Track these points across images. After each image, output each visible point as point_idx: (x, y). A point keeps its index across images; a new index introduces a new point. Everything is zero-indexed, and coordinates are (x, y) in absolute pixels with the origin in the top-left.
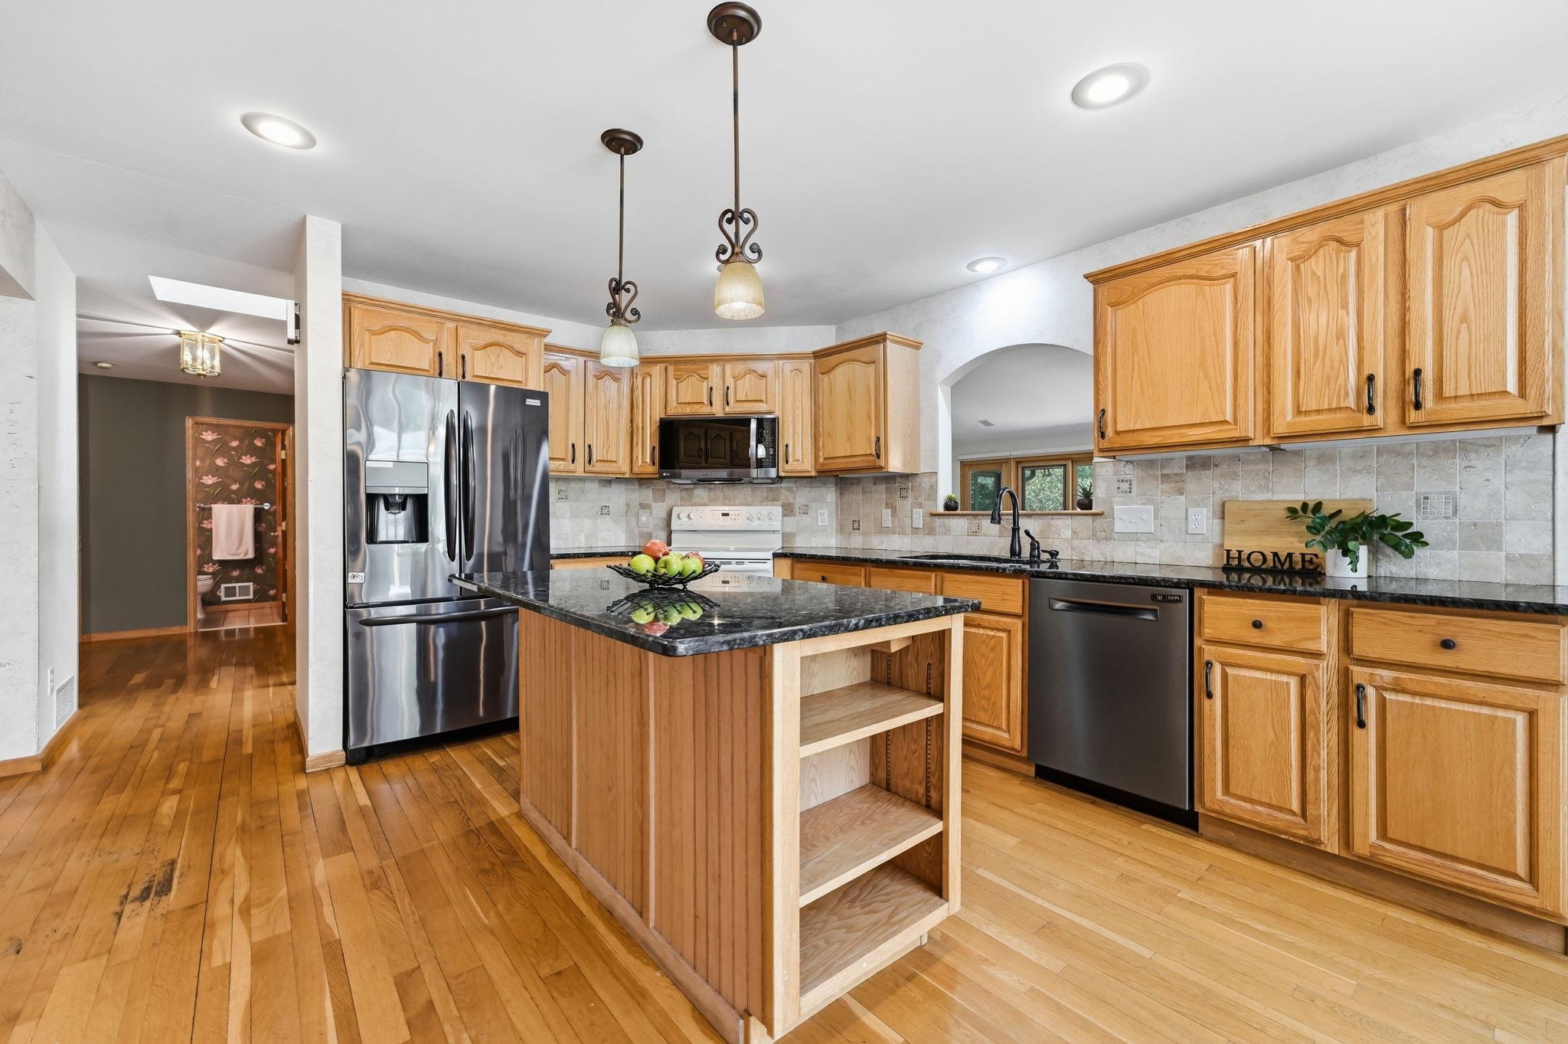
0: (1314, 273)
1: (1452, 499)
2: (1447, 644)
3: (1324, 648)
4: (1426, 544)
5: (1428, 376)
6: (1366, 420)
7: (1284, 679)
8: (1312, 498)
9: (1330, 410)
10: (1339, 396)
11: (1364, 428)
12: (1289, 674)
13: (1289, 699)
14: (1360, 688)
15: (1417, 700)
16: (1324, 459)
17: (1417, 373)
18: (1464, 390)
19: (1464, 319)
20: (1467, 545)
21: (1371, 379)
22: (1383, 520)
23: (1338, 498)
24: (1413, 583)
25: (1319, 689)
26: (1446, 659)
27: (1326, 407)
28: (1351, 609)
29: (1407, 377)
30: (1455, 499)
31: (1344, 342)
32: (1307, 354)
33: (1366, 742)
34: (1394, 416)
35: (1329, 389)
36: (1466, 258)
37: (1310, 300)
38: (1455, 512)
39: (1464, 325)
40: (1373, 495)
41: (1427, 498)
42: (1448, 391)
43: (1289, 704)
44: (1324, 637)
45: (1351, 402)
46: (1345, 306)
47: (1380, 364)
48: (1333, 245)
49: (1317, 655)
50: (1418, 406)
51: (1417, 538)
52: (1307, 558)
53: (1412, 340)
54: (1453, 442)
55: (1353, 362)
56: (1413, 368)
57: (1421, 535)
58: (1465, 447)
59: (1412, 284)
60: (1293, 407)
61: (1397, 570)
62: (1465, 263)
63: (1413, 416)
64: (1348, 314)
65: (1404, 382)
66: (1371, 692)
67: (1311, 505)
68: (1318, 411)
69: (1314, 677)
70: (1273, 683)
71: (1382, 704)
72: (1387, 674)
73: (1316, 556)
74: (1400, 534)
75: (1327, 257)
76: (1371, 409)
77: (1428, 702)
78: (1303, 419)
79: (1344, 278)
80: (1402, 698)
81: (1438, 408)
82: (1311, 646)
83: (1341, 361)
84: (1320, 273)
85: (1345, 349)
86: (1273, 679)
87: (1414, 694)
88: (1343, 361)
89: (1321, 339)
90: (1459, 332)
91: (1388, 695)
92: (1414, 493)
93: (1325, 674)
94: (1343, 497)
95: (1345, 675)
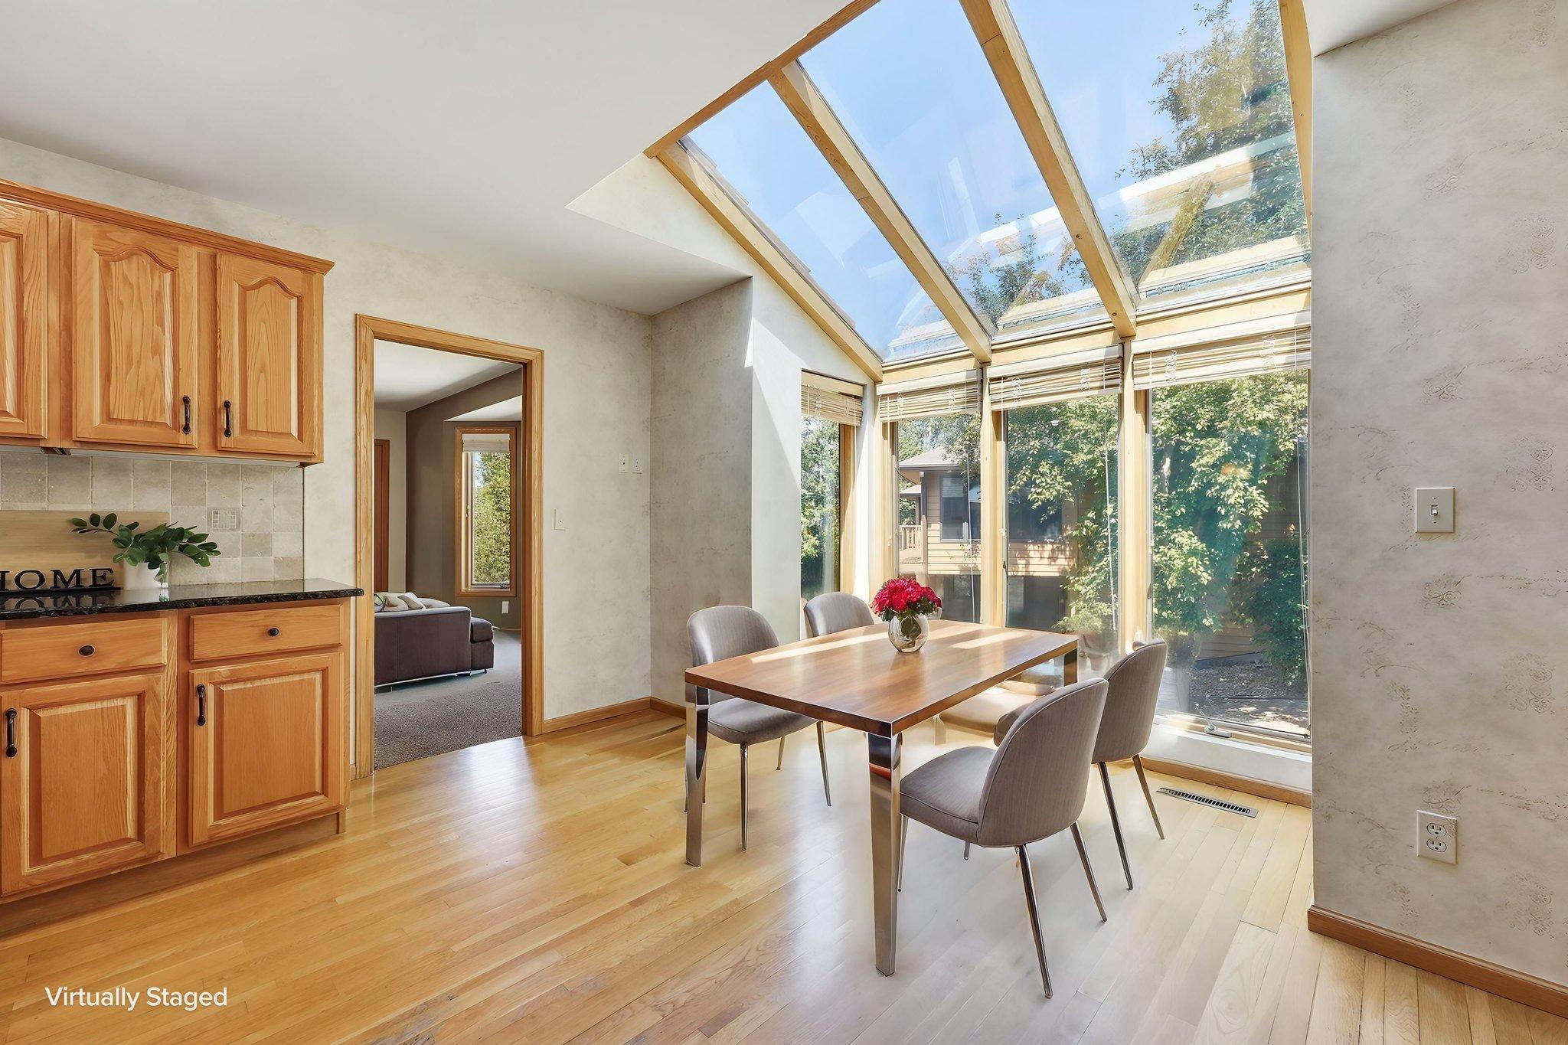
0: (125, 278)
1: (236, 514)
2: (273, 632)
3: (164, 660)
4: (218, 553)
5: (235, 409)
6: (182, 439)
7: (119, 702)
8: (103, 508)
9: (145, 422)
10: (155, 410)
11: (179, 446)
12: (124, 696)
13: (125, 722)
14: (200, 689)
15: (249, 685)
16: (116, 470)
17: (227, 405)
18: (262, 428)
19: (263, 369)
20: (248, 552)
21: (186, 400)
22: (181, 533)
23: (132, 510)
24: (204, 589)
25: (159, 702)
26: (272, 645)
27: (141, 418)
28: (192, 617)
29: (219, 406)
30: (238, 515)
31: (160, 359)
32: (118, 359)
33: (205, 737)
34: (207, 438)
35: (144, 401)
36: (263, 321)
37: (121, 303)
38: (238, 526)
39: (263, 375)
40: (169, 509)
41: (217, 513)
42: (251, 426)
43: (125, 727)
44: (165, 649)
45: (168, 419)
46: (162, 324)
47: (195, 387)
48: (146, 260)
49: (157, 668)
50: (227, 433)
51: (211, 548)
52: (99, 573)
53: (222, 373)
54: (237, 465)
55: (169, 379)
56: (223, 401)
57: (214, 545)
58: (247, 472)
59: (223, 326)
60: (102, 413)
61: (193, 578)
62: (262, 324)
63: (224, 442)
64: (164, 332)
65: (216, 412)
66: (210, 691)
67: (103, 517)
68: (132, 422)
69: (154, 692)
70: (105, 711)
71: (220, 696)
72: (224, 670)
73: (111, 571)
74: (196, 545)
75: (141, 268)
76: (187, 429)
77: (258, 683)
78: (112, 426)
79: (159, 296)
80: (237, 686)
81: (241, 437)
82: (151, 661)
83: (157, 376)
84: (133, 280)
85: (161, 365)
86: (106, 706)
87: (245, 680)
88: (161, 377)
89: (136, 348)
90: (259, 379)
91: (224, 688)
92: (206, 508)
93: (166, 686)
94: (137, 509)
95: (185, 680)
